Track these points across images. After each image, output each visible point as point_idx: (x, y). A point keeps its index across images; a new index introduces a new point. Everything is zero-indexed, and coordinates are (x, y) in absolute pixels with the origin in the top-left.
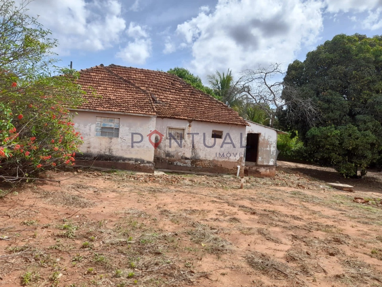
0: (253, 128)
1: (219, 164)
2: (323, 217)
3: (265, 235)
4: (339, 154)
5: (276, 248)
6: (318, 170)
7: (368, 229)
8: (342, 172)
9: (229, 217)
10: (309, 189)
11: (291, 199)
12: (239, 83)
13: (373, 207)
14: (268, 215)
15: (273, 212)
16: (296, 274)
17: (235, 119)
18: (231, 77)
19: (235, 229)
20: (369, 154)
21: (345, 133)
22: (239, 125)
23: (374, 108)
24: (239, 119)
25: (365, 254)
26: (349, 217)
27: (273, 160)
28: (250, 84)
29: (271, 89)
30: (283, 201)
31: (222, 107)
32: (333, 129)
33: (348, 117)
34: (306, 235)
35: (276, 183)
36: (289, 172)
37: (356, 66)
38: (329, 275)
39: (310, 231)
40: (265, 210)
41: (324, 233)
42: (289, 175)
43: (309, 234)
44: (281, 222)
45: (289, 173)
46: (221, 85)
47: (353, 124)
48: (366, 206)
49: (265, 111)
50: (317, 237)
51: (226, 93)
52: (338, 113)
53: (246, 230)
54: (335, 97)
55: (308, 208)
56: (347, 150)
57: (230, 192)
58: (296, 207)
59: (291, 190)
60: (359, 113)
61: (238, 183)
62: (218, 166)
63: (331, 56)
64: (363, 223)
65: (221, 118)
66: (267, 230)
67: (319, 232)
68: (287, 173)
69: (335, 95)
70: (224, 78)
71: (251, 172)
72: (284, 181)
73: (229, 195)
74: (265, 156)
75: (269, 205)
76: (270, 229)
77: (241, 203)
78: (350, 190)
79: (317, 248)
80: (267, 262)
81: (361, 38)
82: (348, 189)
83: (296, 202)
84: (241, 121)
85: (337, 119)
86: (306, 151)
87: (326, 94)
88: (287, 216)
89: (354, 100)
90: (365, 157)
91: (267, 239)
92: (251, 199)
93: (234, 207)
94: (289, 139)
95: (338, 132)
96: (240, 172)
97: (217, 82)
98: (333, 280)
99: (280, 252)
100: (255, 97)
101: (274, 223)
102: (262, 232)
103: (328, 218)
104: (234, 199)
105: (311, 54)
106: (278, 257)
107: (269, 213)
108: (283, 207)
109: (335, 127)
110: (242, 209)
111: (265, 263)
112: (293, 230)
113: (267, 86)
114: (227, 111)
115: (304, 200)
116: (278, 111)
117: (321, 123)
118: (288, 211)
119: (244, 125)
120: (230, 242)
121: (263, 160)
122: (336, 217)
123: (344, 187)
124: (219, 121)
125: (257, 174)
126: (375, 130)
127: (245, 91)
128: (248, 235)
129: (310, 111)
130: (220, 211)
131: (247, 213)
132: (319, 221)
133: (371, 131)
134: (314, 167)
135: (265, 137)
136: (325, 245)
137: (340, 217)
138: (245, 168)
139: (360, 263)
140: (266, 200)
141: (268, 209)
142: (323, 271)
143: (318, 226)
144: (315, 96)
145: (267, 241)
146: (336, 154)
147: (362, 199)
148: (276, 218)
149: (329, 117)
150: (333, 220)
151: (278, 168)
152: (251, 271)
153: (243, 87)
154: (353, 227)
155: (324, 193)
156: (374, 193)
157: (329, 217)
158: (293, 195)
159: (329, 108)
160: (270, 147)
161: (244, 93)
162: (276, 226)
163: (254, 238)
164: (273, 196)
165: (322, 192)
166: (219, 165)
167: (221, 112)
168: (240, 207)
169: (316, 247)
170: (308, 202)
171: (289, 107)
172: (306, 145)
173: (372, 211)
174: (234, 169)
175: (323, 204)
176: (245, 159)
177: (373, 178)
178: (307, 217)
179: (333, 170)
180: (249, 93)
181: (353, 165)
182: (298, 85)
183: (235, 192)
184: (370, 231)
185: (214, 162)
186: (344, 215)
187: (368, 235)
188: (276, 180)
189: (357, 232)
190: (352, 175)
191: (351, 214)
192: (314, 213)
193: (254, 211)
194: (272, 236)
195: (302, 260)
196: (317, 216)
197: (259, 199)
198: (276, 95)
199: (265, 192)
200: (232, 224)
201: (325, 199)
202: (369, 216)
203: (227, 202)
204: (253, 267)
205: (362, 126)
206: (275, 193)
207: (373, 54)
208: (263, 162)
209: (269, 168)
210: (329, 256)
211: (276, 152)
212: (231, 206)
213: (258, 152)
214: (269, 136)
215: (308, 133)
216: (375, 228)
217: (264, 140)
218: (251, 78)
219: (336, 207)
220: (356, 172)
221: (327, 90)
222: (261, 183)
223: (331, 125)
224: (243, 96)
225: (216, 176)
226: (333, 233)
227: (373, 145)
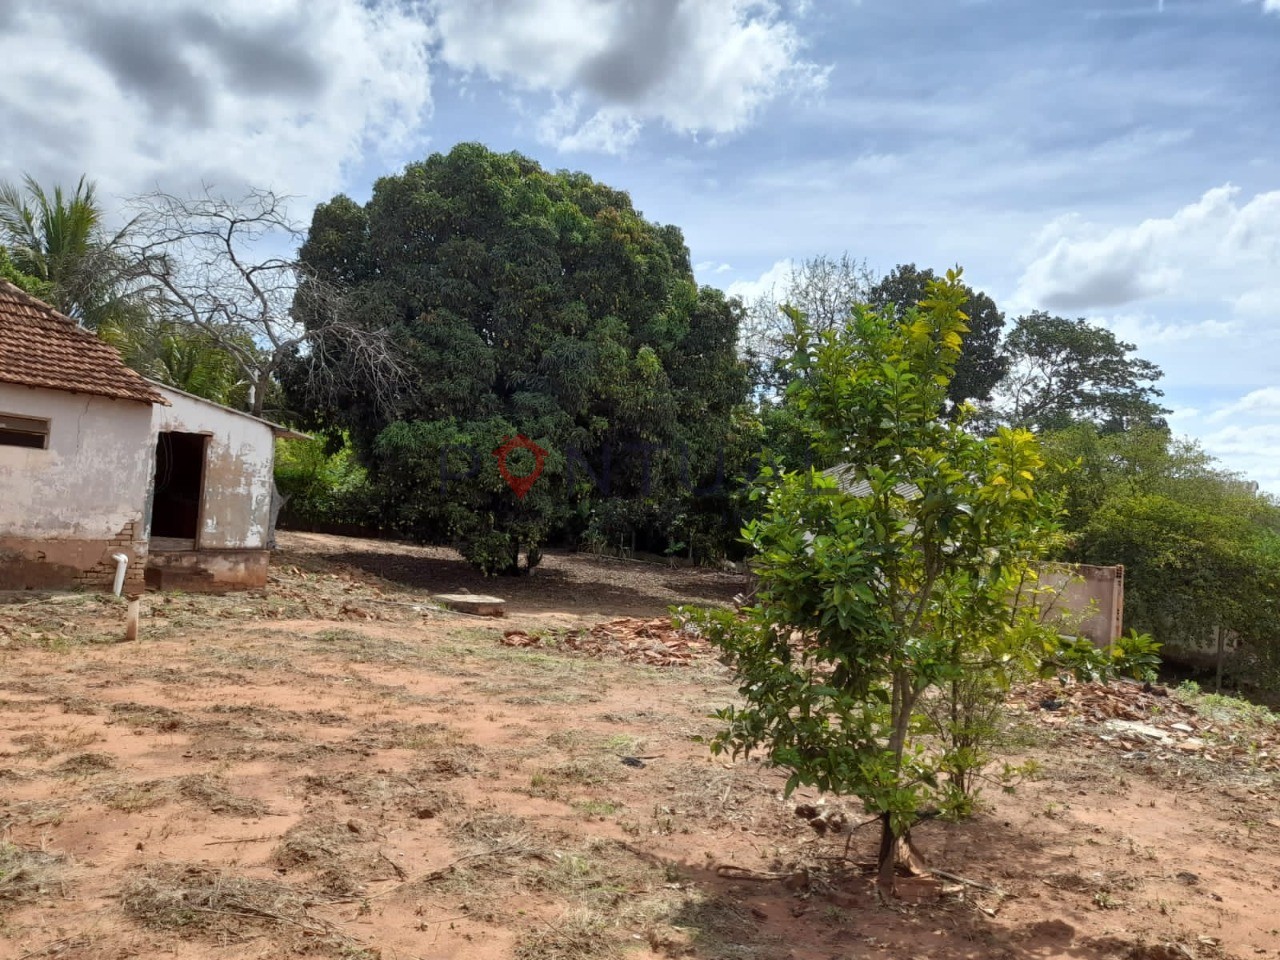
0: (181, 413)
1: (31, 554)
2: (412, 704)
3: (207, 797)
4: (469, 507)
5: (246, 833)
6: (412, 558)
7: (531, 717)
8: (479, 559)
9: (63, 758)
10: (378, 618)
11: (316, 657)
12: (126, 240)
13: (548, 654)
14: (227, 723)
15: (248, 711)
16: (307, 905)
17: (104, 375)
18: (92, 212)
19: (86, 797)
20: (546, 505)
21: (484, 444)
22: (123, 398)
23: (558, 375)
24: (124, 375)
25: (515, 791)
26: (484, 690)
27: (261, 530)
28: (172, 250)
29: (252, 277)
30: (289, 668)
31: (48, 325)
32: (453, 429)
33: (494, 396)
34: (353, 770)
35: (270, 608)
36: (316, 568)
37: (513, 246)
38: (412, 879)
39: (367, 755)
40: (217, 709)
41: (408, 753)
42: (315, 577)
43: (361, 764)
44: (274, 740)
45: (317, 572)
46: (48, 236)
47: (504, 418)
48: (532, 652)
49: (232, 353)
50: (387, 769)
51: (69, 270)
52: (466, 381)
53: (131, 795)
54: (459, 332)
55: (369, 680)
56: (492, 493)
57: (77, 658)
58: (328, 681)
59: (318, 629)
60: (522, 387)
61: (117, 623)
62: (27, 562)
63: (446, 204)
64: (520, 704)
65: (40, 366)
66: (217, 777)
67: (396, 751)
68: (310, 571)
69: (459, 326)
70: (60, 209)
71: (176, 575)
72: (298, 600)
73: (70, 671)
74: (229, 518)
75: (235, 689)
76: (228, 774)
77: (121, 694)
78: (496, 612)
79: (383, 804)
80: (205, 893)
81: (528, 168)
82: (491, 610)
83: (333, 667)
84: (129, 386)
85: (463, 400)
86: (374, 498)
87: (432, 320)
88: (295, 717)
89: (509, 348)
90: (536, 514)
91: (215, 811)
92: (168, 677)
93: (90, 713)
94: (321, 456)
95: (466, 438)
96: (128, 577)
97: (29, 221)
98: (420, 892)
99: (258, 844)
100: (191, 301)
101: (247, 749)
102: (196, 787)
103: (426, 702)
104: (93, 682)
105: (389, 187)
106: (250, 863)
107: (233, 715)
108: (284, 689)
109: (459, 424)
110: (127, 716)
111: (198, 895)
112: (312, 762)
113: (237, 265)
114: (68, 343)
115: (359, 657)
116: (278, 360)
117: (418, 407)
118: (301, 699)
119: (144, 402)
120: (55, 852)
121: (221, 529)
122: (449, 697)
123: (479, 604)
124: (28, 379)
125: (198, 581)
126: (561, 436)
127: (148, 272)
128: (139, 809)
129: (385, 369)
130: (21, 741)
131: (142, 729)
132: (397, 718)
133: (551, 439)
134: (398, 549)
135: (228, 447)
136: (409, 790)
137: (460, 697)
138: (150, 562)
139: (501, 821)
140: (225, 672)
141: (229, 703)
142: (393, 872)
143: (395, 732)
144: (400, 323)
145: (215, 816)
146: (460, 505)
147: (522, 634)
148: (256, 730)
149: (441, 392)
150: (441, 706)
151: (278, 557)
152: (136, 940)
153: (141, 257)
154: (492, 720)
155: (424, 628)
156: (557, 615)
157: (430, 700)
158: (324, 645)
159: (441, 364)
160: (249, 484)
161: (146, 280)
162: (253, 758)
163: (163, 817)
164: (251, 653)
165: (419, 624)
166: (30, 557)
167: (42, 343)
168: (115, 709)
169: (380, 802)
170: (370, 661)
171: (317, 349)
172: (373, 476)
173: (545, 664)
174: (99, 568)
175: (415, 661)
176: (149, 527)
177: (557, 572)
178: (360, 710)
179: (452, 555)
180: (168, 284)
181: (507, 536)
182: (350, 281)
183: (100, 655)
184: (535, 724)
185: (9, 544)
186: (471, 688)
187: (529, 735)
188: (271, 598)
189: (502, 731)
190: (504, 567)
191: (491, 680)
192: (387, 692)
193: (177, 717)
194: (238, 794)
195: (330, 853)
196: (394, 701)
197: (196, 672)
198: (269, 304)
199: (223, 646)
200: (74, 783)
201: (424, 645)
202: (535, 681)
203: (59, 701)
204: (148, 922)
205: (529, 425)
206: (260, 643)
207: (557, 221)
208: (222, 536)
209: (245, 556)
210: (416, 820)
211: (272, 502)
212: (78, 713)
213: (203, 503)
214: (244, 445)
215: (381, 440)
216: (548, 713)
217: (226, 456)
218: (176, 227)
219: (452, 665)
220: (515, 559)
221: (435, 308)
222: (213, 614)
223: (446, 415)
224: (145, 289)
225: (17, 601)
226: (437, 745)
227: (555, 478)
